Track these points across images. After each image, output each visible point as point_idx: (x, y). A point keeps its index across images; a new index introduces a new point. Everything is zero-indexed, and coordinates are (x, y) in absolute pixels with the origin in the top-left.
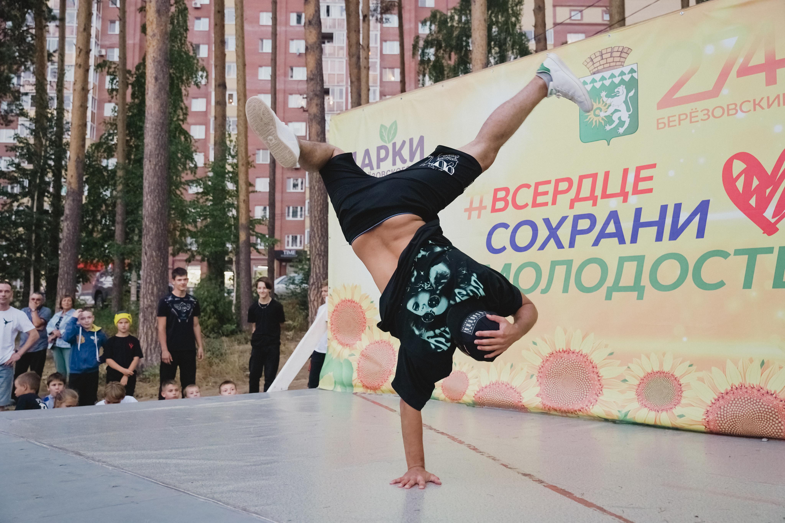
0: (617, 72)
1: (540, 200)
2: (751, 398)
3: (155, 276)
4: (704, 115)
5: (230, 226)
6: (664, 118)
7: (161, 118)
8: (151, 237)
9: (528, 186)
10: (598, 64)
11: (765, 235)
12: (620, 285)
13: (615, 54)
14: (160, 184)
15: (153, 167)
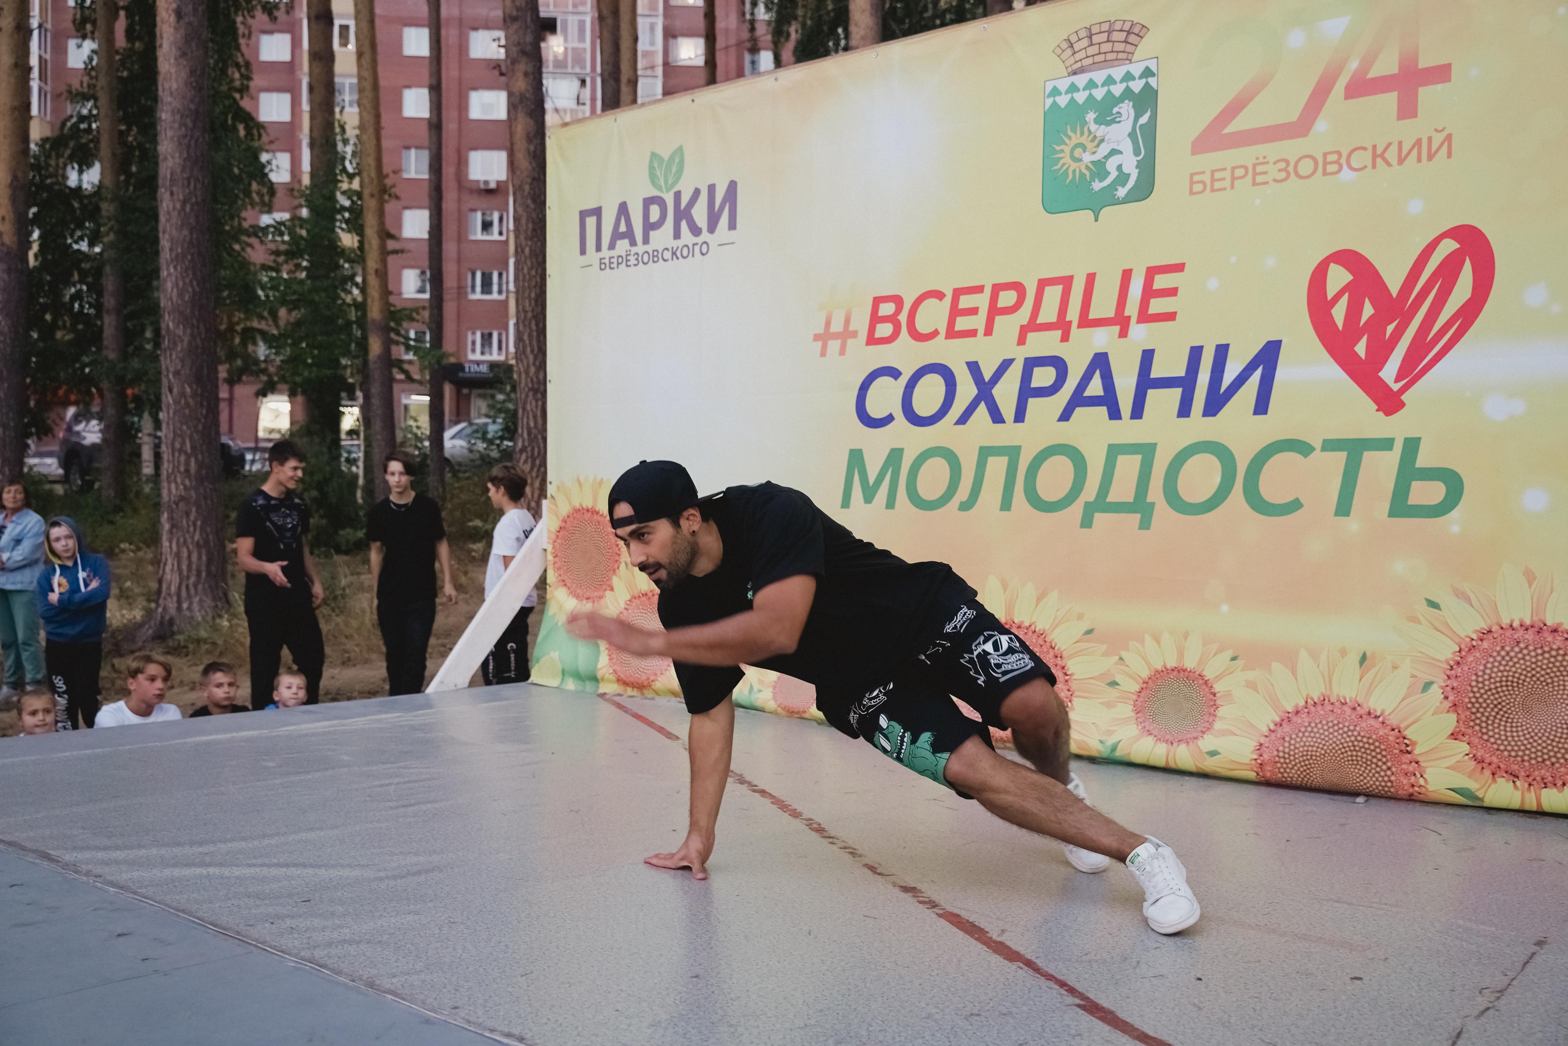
0: (1118, 72)
1: (962, 323)
2: (1339, 723)
3: (191, 437)
4: (1280, 170)
5: (349, 324)
6: (1203, 173)
7: (192, 101)
8: (181, 355)
9: (939, 295)
10: (1082, 55)
11: (1381, 413)
12: (1110, 499)
13: (1117, 36)
14: (195, 242)
15: (178, 206)
